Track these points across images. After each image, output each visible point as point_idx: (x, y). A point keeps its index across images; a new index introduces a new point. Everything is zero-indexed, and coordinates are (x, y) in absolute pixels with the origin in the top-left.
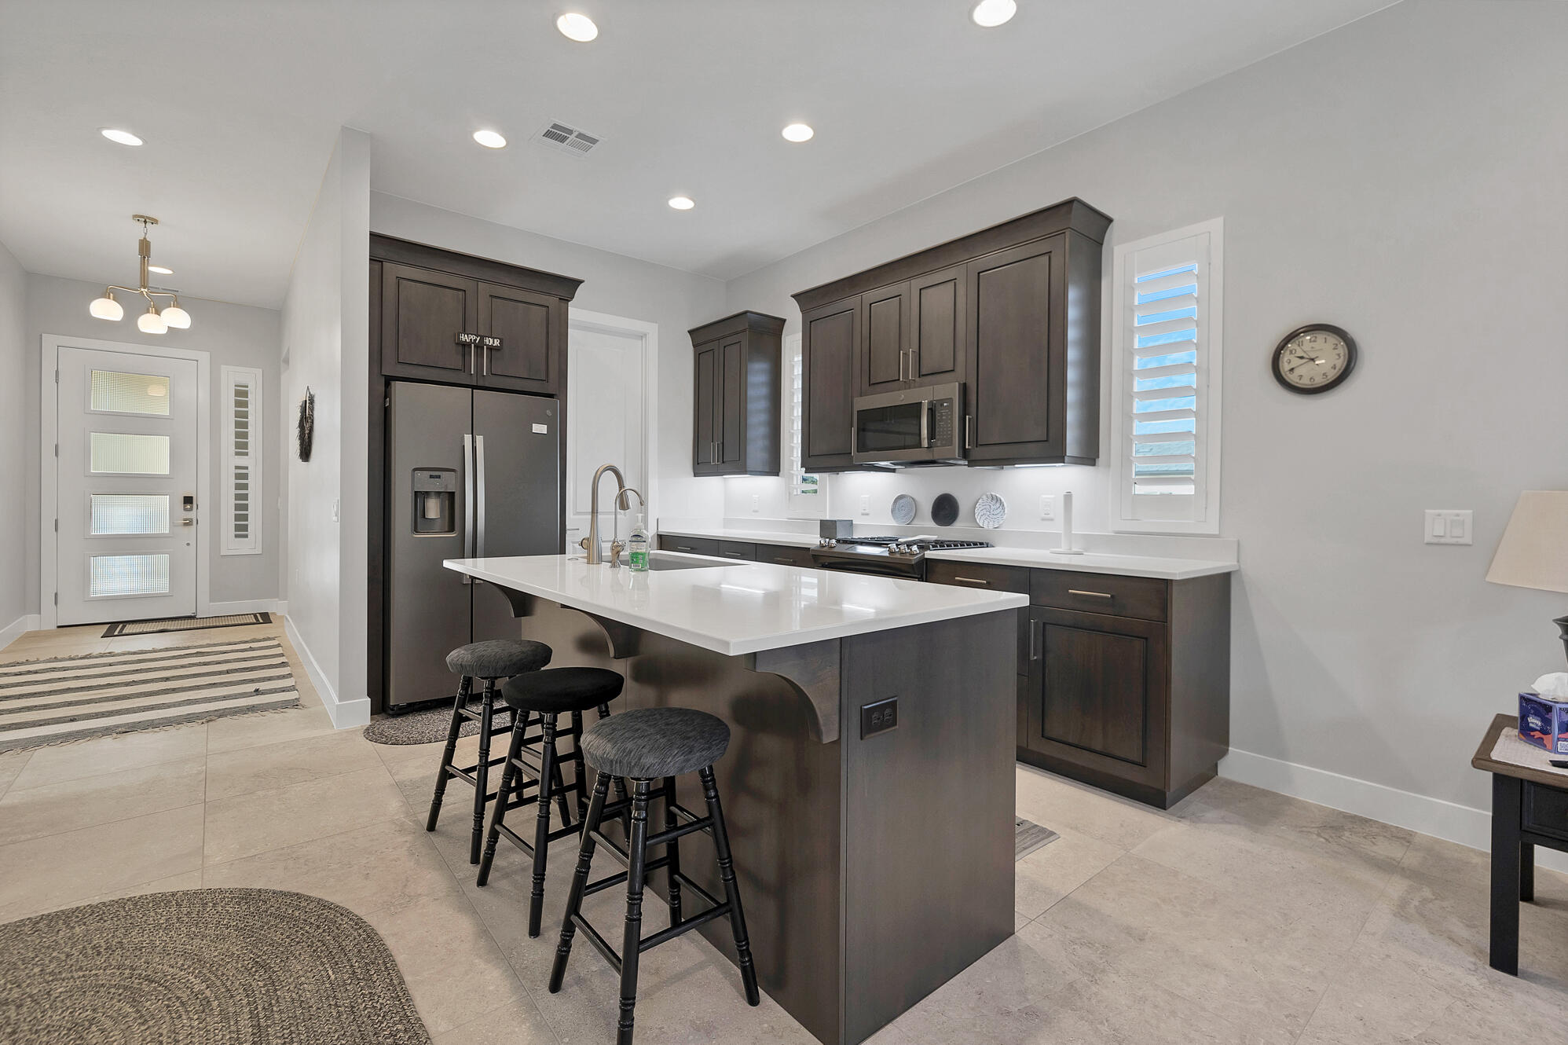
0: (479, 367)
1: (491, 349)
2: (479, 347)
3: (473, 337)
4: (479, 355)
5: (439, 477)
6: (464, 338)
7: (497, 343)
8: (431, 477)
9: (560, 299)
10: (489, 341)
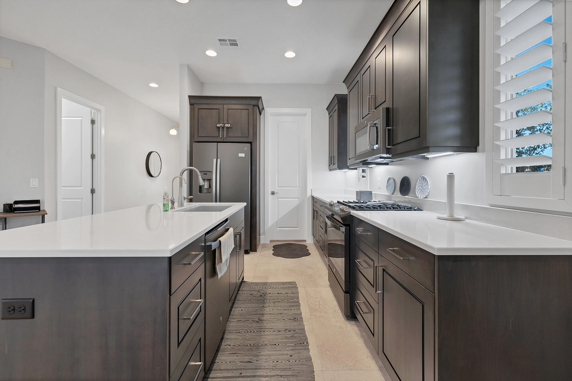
0: (223, 135)
1: (227, 128)
2: (223, 128)
3: (221, 125)
4: (223, 131)
5: (206, 174)
6: (218, 125)
7: (229, 125)
8: (204, 174)
9: (253, 105)
10: (227, 125)
